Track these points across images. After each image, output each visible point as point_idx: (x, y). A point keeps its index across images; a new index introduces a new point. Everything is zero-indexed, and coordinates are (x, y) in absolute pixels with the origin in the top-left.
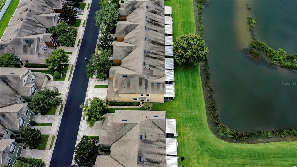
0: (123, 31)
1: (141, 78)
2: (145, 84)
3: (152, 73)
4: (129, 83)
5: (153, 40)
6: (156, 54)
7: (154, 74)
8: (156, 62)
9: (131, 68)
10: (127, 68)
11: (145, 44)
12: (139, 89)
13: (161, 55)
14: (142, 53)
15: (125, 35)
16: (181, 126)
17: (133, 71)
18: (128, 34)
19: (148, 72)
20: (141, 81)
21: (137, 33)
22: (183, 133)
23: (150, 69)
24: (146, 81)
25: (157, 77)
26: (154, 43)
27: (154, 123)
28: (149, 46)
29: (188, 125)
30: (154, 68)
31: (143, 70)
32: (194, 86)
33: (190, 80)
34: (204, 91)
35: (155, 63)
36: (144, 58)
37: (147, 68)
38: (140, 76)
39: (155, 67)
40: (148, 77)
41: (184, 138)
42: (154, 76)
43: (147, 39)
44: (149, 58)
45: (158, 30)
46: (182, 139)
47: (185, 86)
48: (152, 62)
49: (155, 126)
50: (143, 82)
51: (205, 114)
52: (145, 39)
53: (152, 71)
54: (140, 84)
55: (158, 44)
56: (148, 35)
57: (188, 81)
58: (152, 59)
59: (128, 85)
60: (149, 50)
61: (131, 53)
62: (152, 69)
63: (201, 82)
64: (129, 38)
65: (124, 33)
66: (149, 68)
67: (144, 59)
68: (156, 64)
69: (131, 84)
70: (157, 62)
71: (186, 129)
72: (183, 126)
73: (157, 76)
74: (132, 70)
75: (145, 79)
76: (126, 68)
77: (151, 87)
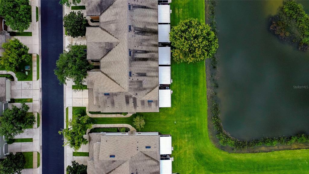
0: (97, 7)
1: (128, 96)
2: (133, 102)
3: (141, 85)
4: (114, 102)
5: (141, 26)
6: (146, 52)
7: (144, 86)
8: (146, 66)
9: (113, 77)
10: (109, 77)
11: (130, 39)
12: (126, 107)
13: (153, 52)
14: (126, 56)
15: (101, 14)
16: (178, 138)
17: (117, 83)
18: (105, 12)
19: (136, 86)
20: (127, 99)
21: (117, 14)
22: (180, 146)
23: (139, 80)
24: (135, 99)
25: (148, 91)
26: (143, 31)
27: (146, 155)
28: (136, 41)
29: (186, 136)
30: (144, 77)
31: (130, 85)
32: (196, 83)
33: (192, 74)
34: (207, 88)
35: (145, 68)
36: (130, 63)
37: (134, 80)
38: (126, 94)
39: (144, 75)
40: (136, 94)
41: (181, 151)
42: (145, 89)
43: (132, 28)
44: (136, 63)
45: (148, 6)
46: (179, 153)
47: (185, 84)
48: (141, 67)
49: (147, 158)
50: (131, 100)
51: (206, 120)
52: (130, 29)
53: (141, 82)
54: (127, 102)
55: (148, 32)
56: (133, 20)
57: (189, 76)
58: (141, 62)
59: (112, 103)
60: (136, 49)
61: (112, 51)
62: (141, 78)
63: (205, 75)
64: (106, 22)
65: (99, 11)
66: (136, 79)
67: (130, 66)
68: (147, 69)
69: (115, 103)
70: (148, 66)
71: (183, 141)
72: (179, 139)
73: (148, 88)
74: (115, 82)
75: (133, 97)
76: (106, 75)
77: (142, 105)
